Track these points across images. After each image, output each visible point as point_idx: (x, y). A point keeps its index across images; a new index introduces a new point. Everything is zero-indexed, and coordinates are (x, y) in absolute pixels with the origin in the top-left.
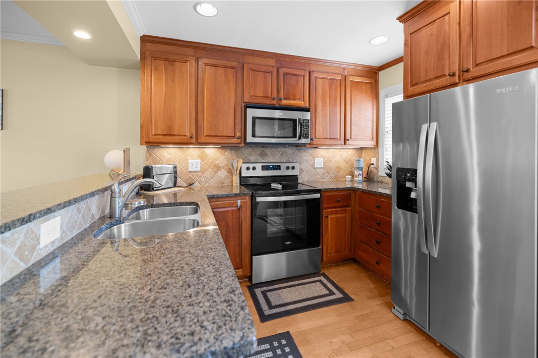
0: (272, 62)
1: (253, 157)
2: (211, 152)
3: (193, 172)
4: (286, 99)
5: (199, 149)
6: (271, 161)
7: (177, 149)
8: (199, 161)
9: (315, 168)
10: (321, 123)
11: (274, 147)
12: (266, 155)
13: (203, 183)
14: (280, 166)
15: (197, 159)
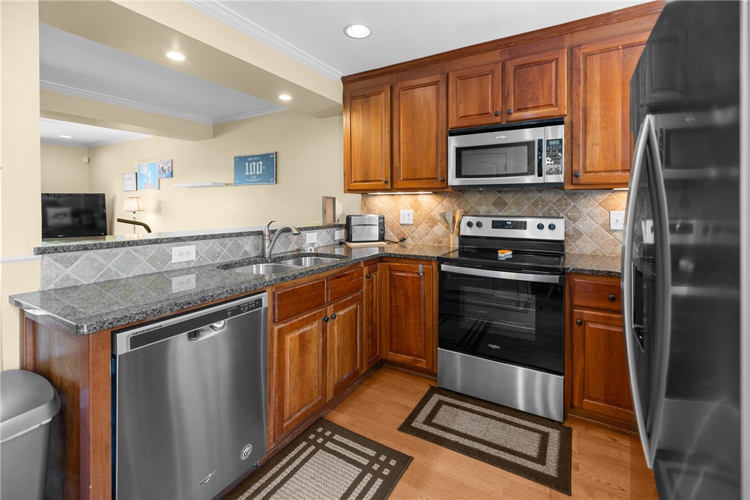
0: (495, 56)
1: (484, 207)
2: (427, 200)
3: (404, 225)
4: (519, 110)
5: (411, 196)
6: (514, 215)
7: (389, 197)
8: (411, 212)
9: (611, 231)
10: (598, 141)
11: (519, 191)
12: (505, 204)
13: (416, 241)
14: (526, 222)
15: (410, 209)
